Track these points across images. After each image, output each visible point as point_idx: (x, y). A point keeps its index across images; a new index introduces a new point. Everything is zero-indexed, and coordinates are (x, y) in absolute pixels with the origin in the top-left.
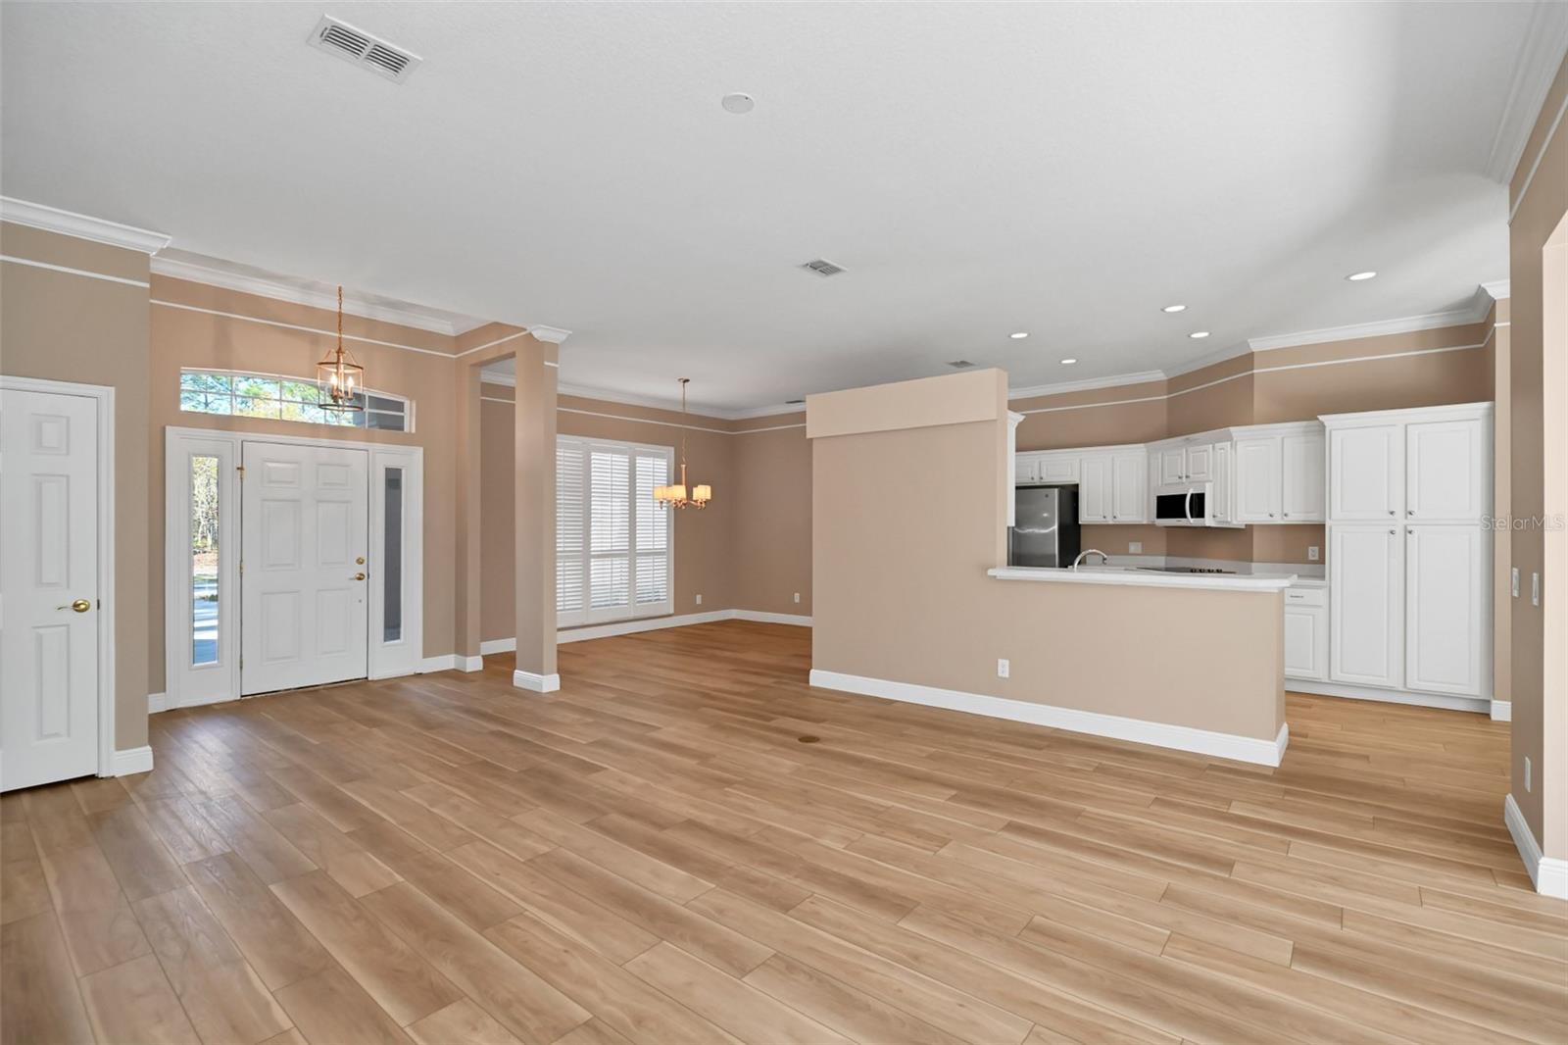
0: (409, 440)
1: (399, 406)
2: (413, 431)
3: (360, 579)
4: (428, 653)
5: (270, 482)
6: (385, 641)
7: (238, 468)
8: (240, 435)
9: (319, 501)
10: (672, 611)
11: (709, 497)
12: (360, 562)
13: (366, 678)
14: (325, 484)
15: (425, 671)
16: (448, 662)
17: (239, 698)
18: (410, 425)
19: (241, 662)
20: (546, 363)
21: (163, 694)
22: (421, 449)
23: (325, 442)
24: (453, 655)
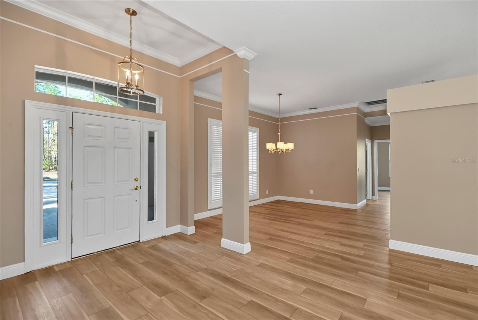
0: (160, 117)
1: (153, 100)
2: (161, 113)
3: (136, 189)
4: (169, 225)
5: (89, 136)
6: (148, 221)
7: (70, 128)
8: (71, 109)
9: (116, 148)
10: (258, 198)
11: (293, 148)
12: (136, 180)
13: (139, 241)
14: (118, 138)
15: (167, 234)
16: (177, 229)
17: (70, 260)
18: (159, 109)
19: (72, 239)
20: (244, 70)
21: (23, 263)
22: (166, 122)
23: (118, 115)
24: (180, 225)
